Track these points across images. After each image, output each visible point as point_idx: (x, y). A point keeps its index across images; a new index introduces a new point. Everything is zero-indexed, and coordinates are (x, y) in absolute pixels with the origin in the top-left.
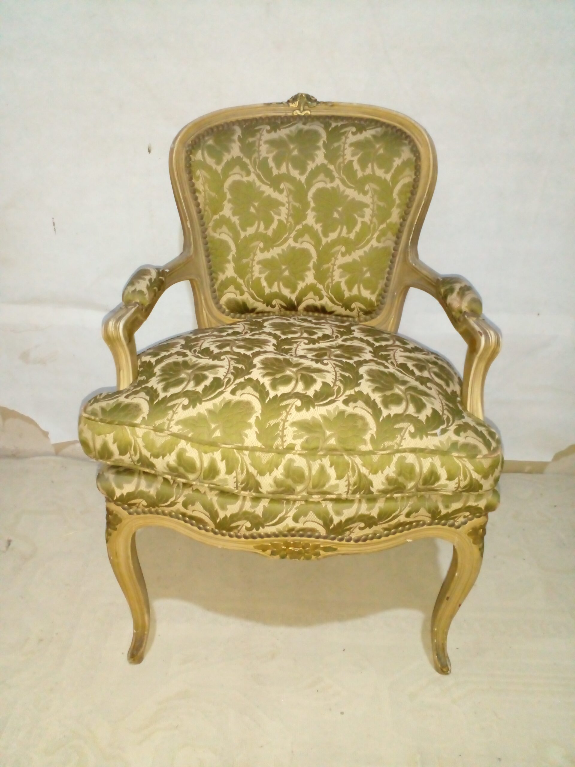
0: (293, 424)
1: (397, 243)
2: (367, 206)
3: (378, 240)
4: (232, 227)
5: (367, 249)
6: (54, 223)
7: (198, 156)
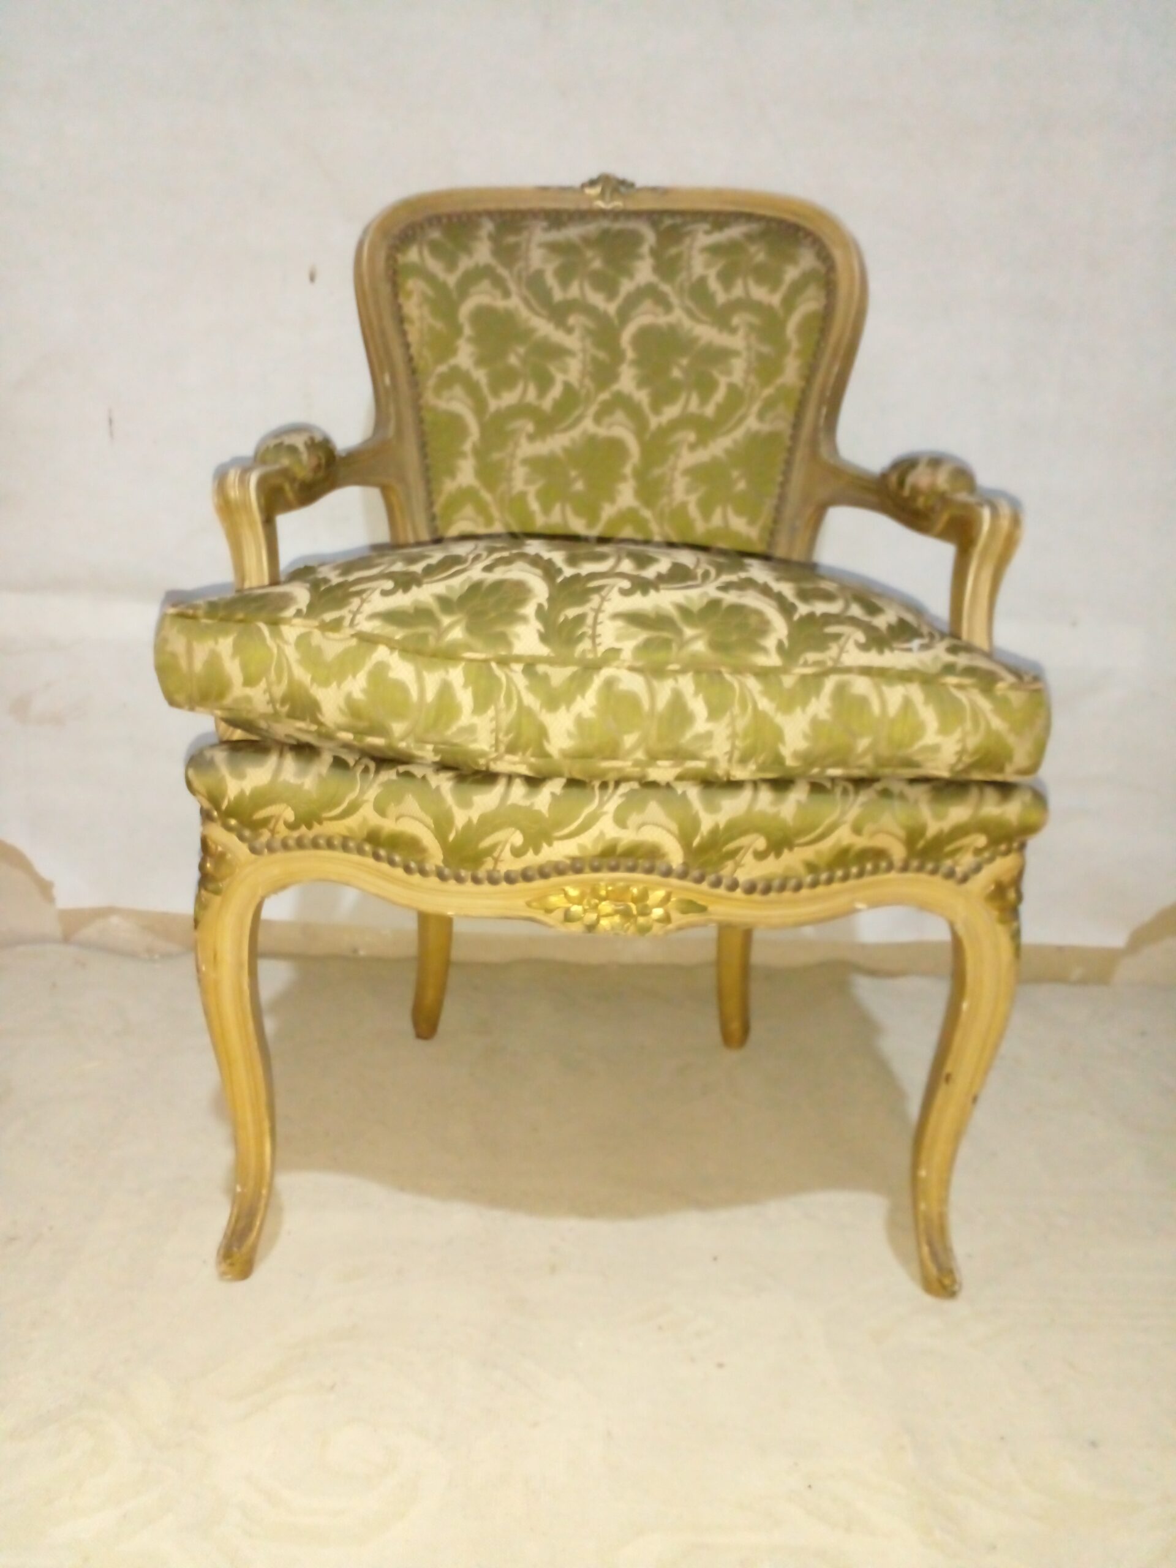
0: (616, 616)
1: (797, 425)
2: (735, 353)
3: (761, 416)
4: (472, 389)
5: (739, 434)
6: (111, 422)
7: (412, 255)
